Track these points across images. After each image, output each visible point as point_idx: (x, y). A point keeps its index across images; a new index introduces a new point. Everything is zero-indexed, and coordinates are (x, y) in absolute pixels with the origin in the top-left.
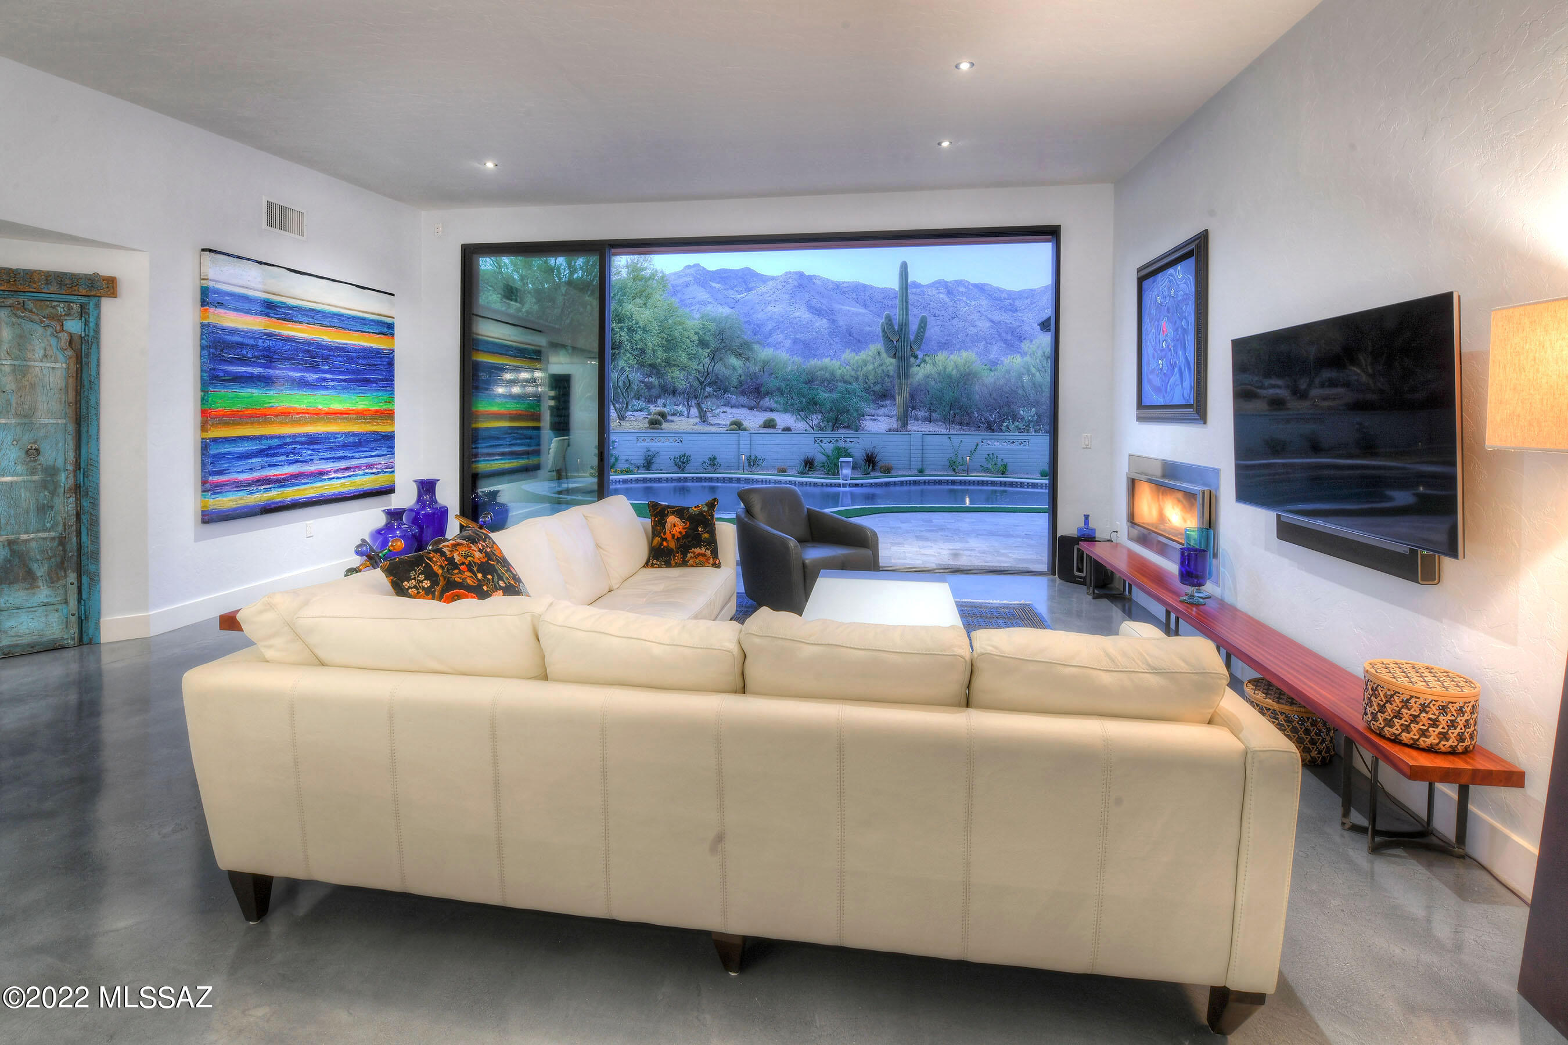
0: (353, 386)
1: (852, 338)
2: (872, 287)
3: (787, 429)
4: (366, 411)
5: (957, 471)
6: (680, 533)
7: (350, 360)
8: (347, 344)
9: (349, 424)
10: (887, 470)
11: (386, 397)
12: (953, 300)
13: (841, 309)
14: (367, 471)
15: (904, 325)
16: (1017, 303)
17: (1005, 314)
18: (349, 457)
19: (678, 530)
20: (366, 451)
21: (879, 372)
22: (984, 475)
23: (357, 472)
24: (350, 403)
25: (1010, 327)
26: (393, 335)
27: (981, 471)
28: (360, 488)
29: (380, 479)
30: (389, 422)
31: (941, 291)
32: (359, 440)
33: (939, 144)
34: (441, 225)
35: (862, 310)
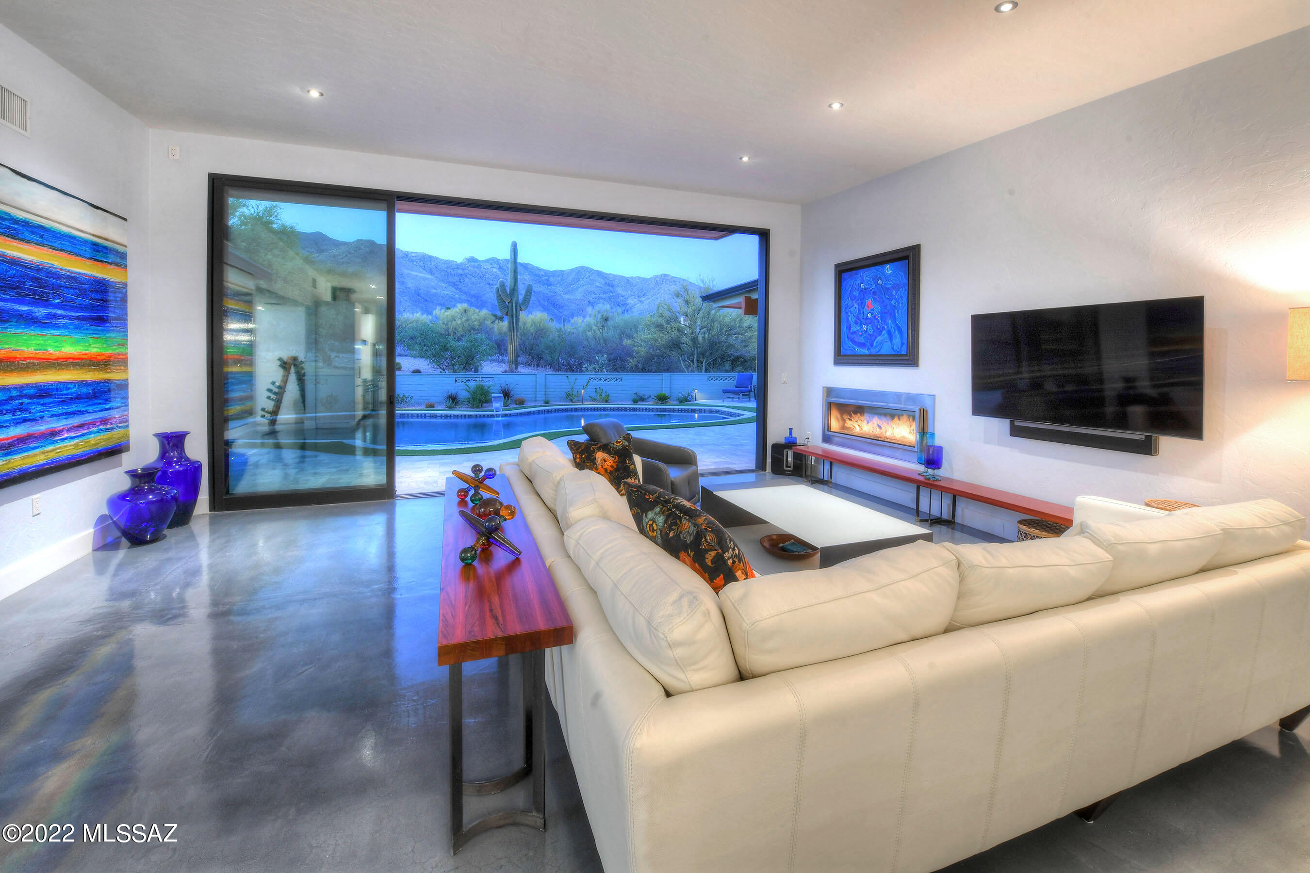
0: (86, 325)
1: (420, 298)
2: (437, 259)
3: (417, 372)
4: (99, 355)
5: (573, 401)
6: (612, 466)
7: (82, 293)
8: (80, 274)
9: (83, 371)
10: (521, 403)
11: (119, 340)
12: (504, 273)
13: (410, 274)
14: (101, 427)
15: (514, 290)
16: (551, 279)
17: (542, 287)
18: (83, 411)
19: (610, 464)
20: (100, 404)
21: (466, 326)
22: (592, 403)
23: (91, 430)
24: (82, 346)
25: (546, 297)
26: (125, 267)
27: (590, 401)
28: (95, 448)
29: (114, 436)
30: (122, 368)
31: (494, 266)
32: (92, 390)
33: (741, 158)
34: (178, 149)
35: (429, 276)
